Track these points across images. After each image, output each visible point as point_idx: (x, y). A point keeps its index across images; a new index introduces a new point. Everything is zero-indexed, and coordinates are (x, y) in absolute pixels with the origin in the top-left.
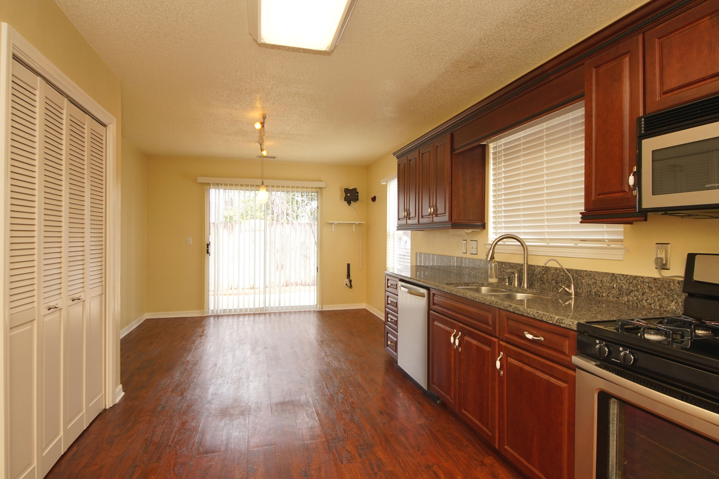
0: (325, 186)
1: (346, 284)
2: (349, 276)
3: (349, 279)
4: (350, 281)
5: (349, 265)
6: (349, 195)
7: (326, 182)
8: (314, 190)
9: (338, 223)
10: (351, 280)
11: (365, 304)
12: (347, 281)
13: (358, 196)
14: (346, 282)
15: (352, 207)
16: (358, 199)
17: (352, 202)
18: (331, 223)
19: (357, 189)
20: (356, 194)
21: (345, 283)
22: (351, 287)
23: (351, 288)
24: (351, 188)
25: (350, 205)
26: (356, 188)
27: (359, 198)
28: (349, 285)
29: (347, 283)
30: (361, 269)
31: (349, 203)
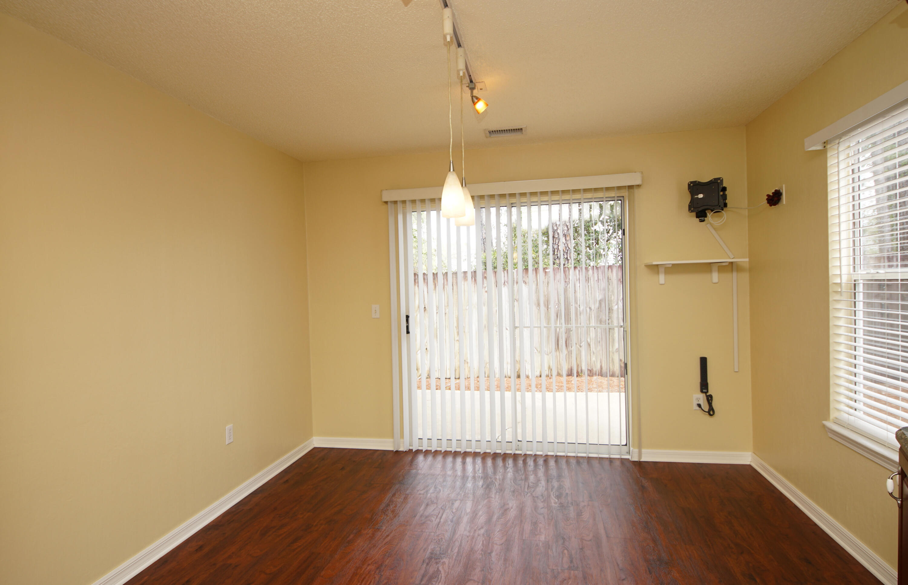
0: (638, 182)
1: (699, 406)
2: (704, 386)
3: (706, 393)
4: (709, 399)
5: (703, 361)
6: (701, 196)
7: (642, 173)
8: (612, 194)
9: (673, 265)
10: (711, 396)
11: (750, 453)
12: (701, 398)
13: (725, 197)
14: (698, 399)
15: (708, 225)
16: (725, 205)
17: (710, 215)
18: (657, 265)
19: (722, 181)
20: (721, 193)
21: (695, 403)
22: (711, 412)
23: (711, 415)
24: (705, 179)
25: (703, 221)
26: (719, 179)
27: (727, 201)
28: (706, 407)
29: (701, 402)
30: (736, 370)
31: (701, 215)
